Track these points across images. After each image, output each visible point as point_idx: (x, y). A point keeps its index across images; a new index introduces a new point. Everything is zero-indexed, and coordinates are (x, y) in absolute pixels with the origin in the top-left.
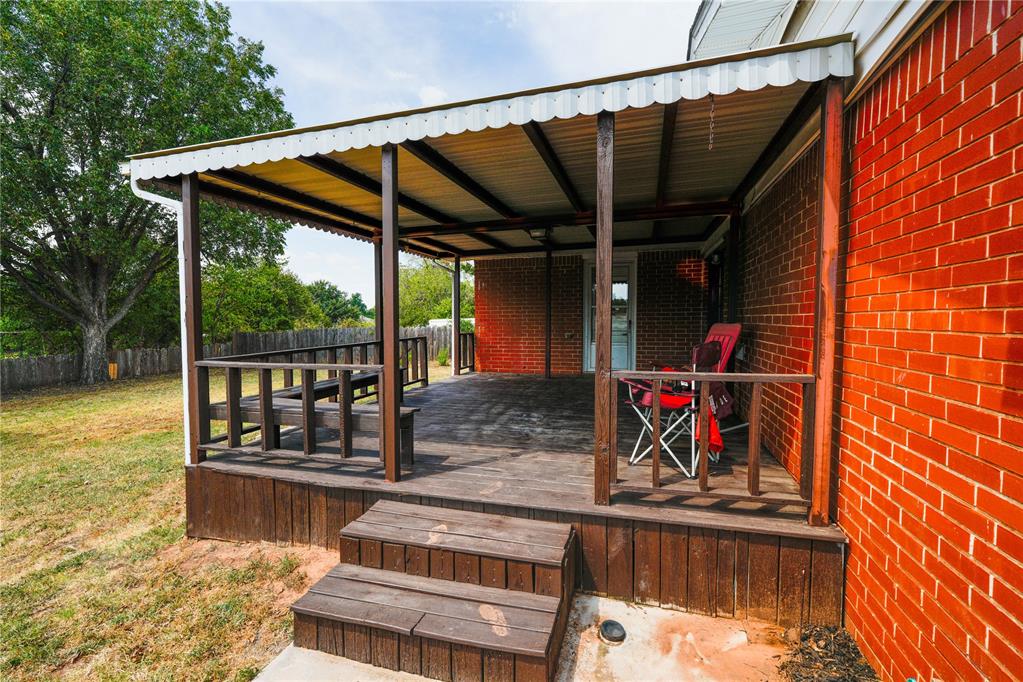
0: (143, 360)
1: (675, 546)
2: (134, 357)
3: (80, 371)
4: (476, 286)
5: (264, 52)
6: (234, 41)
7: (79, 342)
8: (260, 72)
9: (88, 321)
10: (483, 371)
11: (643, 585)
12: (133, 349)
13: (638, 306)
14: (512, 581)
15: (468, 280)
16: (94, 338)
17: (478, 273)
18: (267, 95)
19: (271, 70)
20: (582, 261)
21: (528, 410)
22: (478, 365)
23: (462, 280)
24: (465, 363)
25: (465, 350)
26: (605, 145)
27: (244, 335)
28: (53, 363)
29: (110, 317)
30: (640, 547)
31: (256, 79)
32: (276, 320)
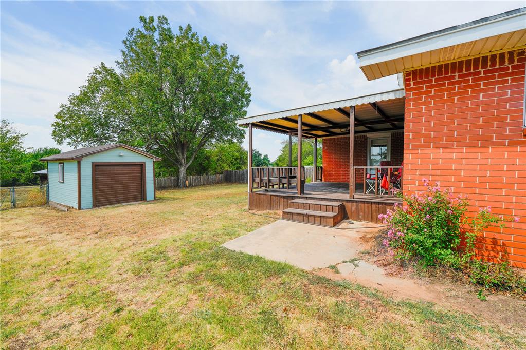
0: (195, 180)
1: (368, 207)
2: (193, 178)
3: (178, 183)
4: (323, 148)
5: (239, 60)
6: (228, 57)
7: (177, 173)
8: (237, 67)
9: (181, 165)
10: (325, 181)
11: (360, 217)
12: (193, 176)
13: (391, 155)
14: (328, 210)
15: (320, 146)
16: (183, 170)
17: (324, 144)
18: (240, 76)
19: (241, 66)
20: (367, 137)
21: (339, 188)
22: (323, 179)
23: (318, 147)
24: (318, 177)
25: (318, 173)
26: (352, 113)
27: (227, 171)
28: (171, 180)
29: (187, 164)
30: (359, 208)
31: (236, 70)
32: (236, 166)
